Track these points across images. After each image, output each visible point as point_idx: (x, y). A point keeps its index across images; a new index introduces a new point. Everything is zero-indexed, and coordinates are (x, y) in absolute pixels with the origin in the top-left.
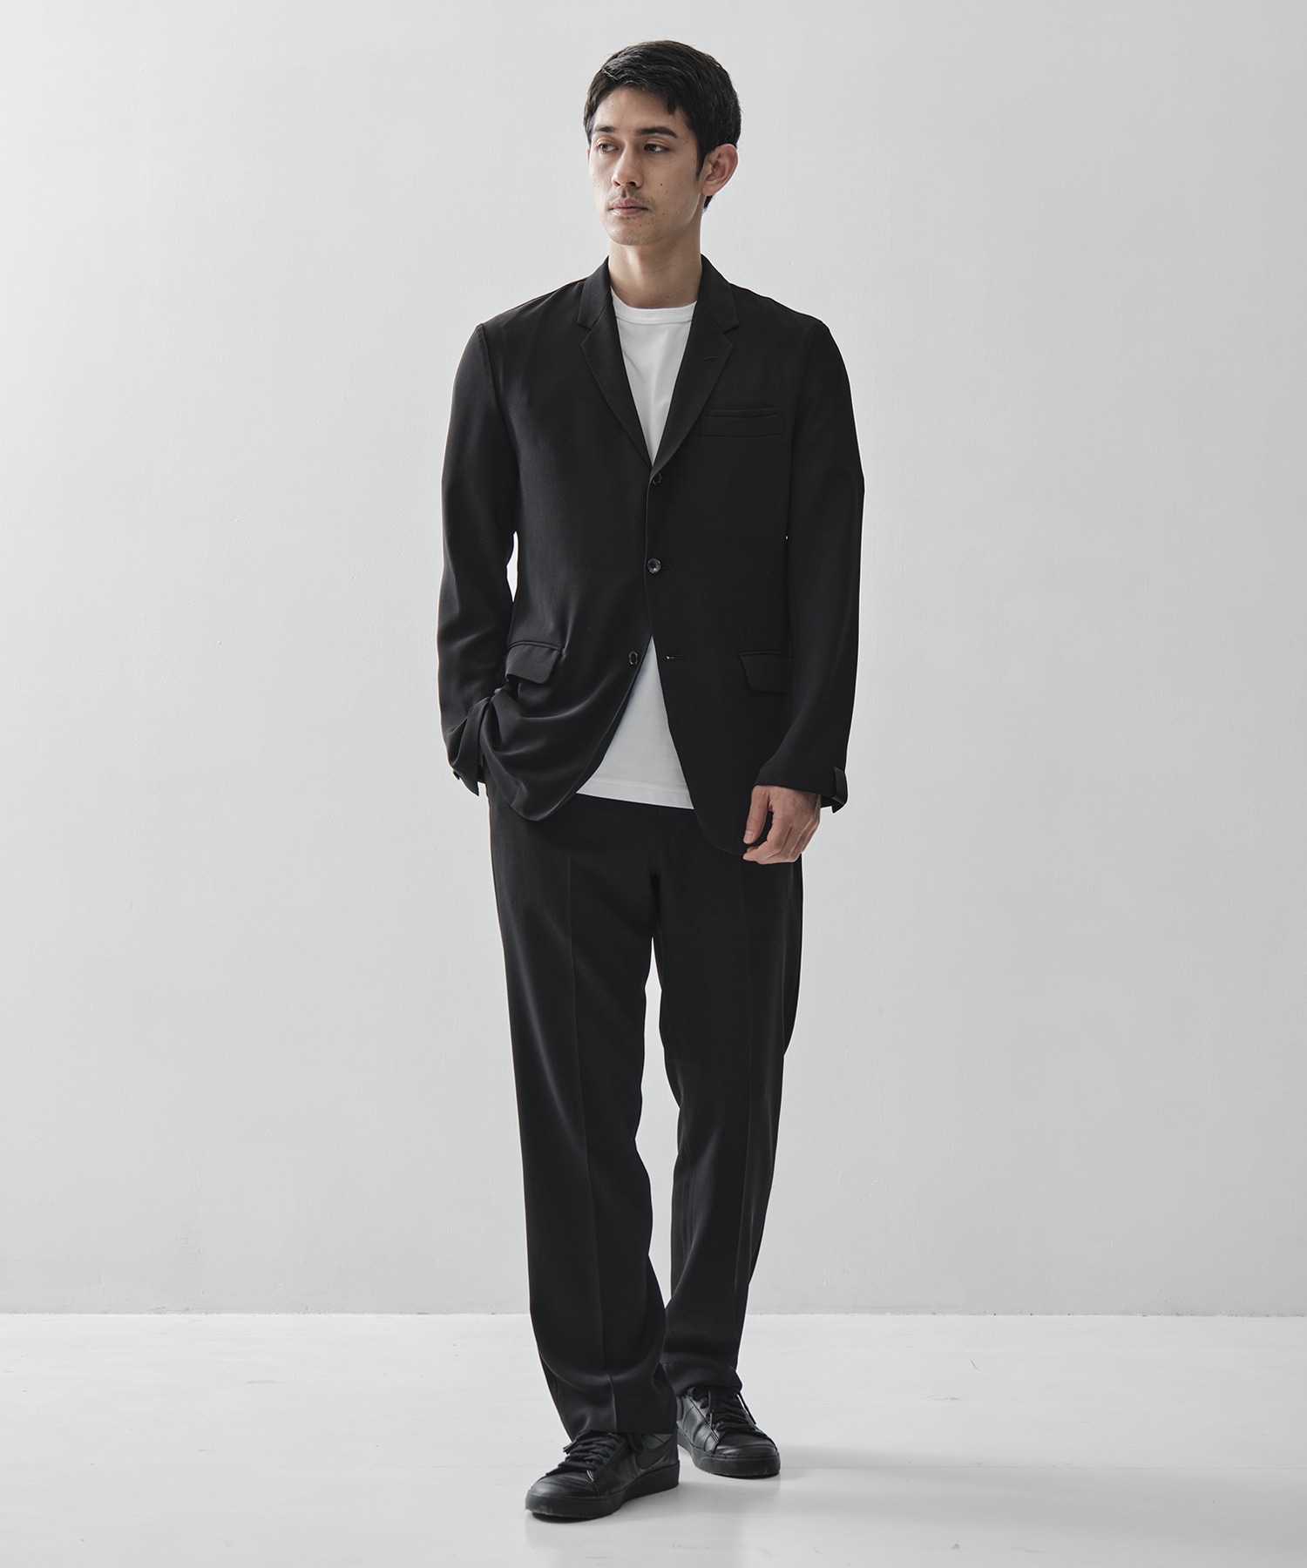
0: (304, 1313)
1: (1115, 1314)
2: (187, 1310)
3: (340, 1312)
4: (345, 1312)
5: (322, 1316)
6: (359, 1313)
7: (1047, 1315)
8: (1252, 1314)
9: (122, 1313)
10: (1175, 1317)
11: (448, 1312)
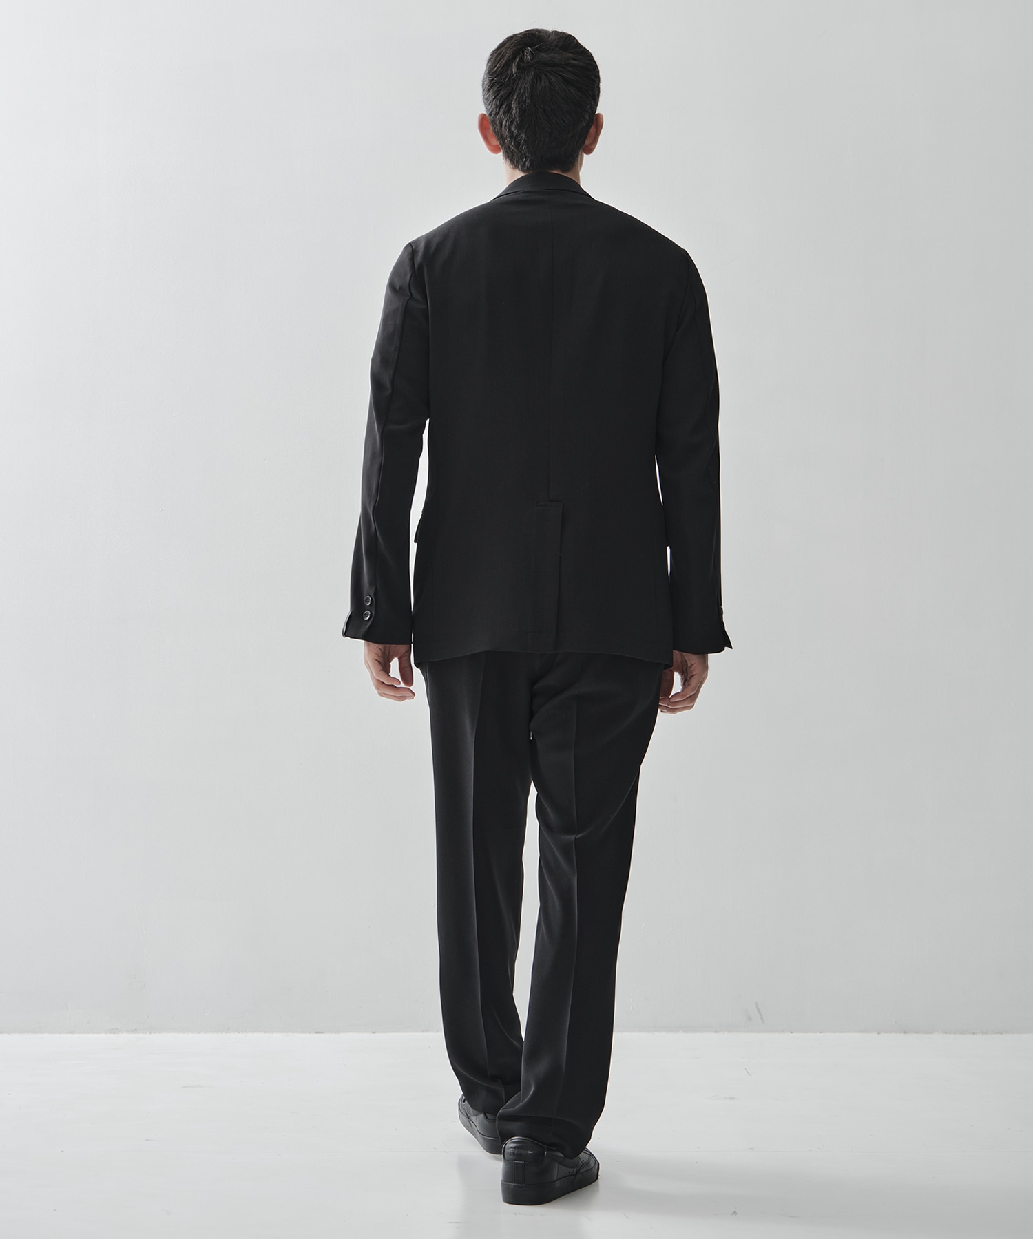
0: (227, 1033)
1: (856, 1032)
2: (135, 1031)
3: (254, 1032)
4: (258, 1032)
5: (241, 1035)
6: (270, 1032)
7: (804, 1032)
8: (963, 1032)
9: (84, 1033)
10: (902, 1035)
11: (338, 1031)
